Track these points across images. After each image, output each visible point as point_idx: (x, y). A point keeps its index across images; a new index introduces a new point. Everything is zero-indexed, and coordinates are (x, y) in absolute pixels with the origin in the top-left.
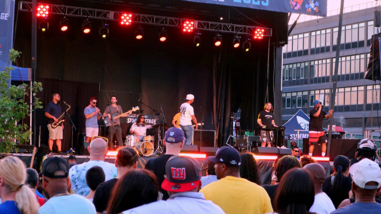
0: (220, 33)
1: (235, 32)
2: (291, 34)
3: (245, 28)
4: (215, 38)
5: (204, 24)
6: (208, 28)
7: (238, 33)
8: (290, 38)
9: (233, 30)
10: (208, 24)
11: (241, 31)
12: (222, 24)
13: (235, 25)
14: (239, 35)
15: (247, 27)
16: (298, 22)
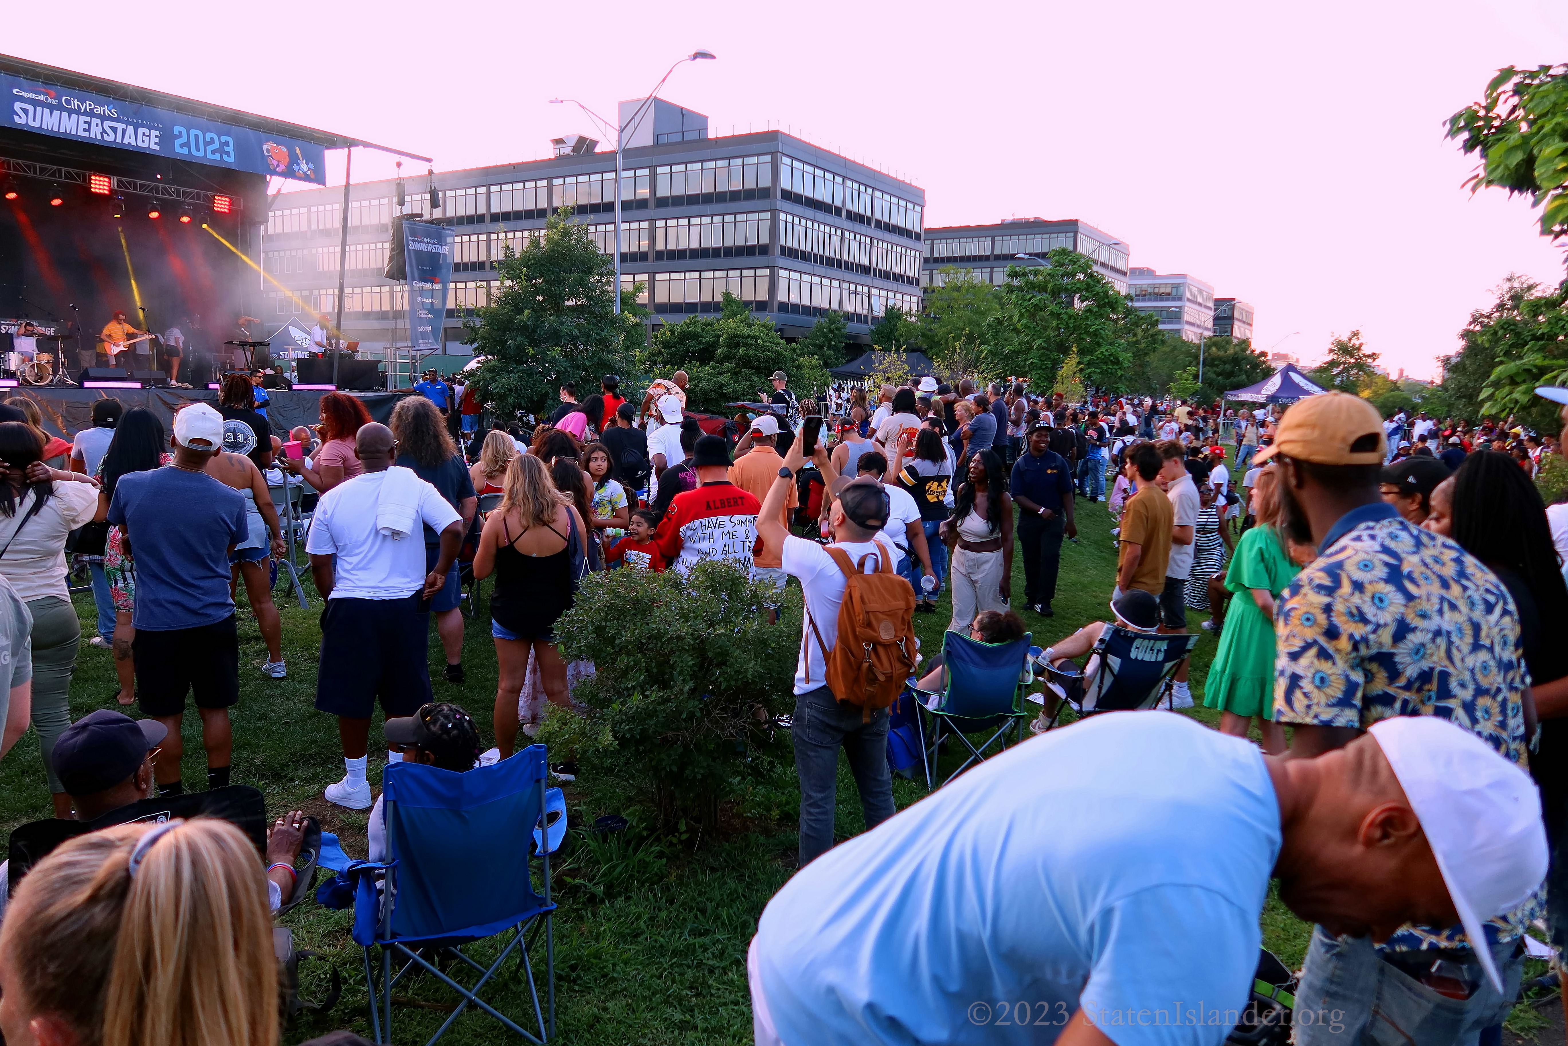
0: (157, 199)
1: (182, 199)
2: (273, 207)
3: (198, 194)
4: (150, 206)
5: (130, 183)
6: (135, 189)
7: (187, 200)
8: (271, 214)
9: (178, 195)
10: (135, 184)
11: (193, 198)
12: (160, 185)
13: (182, 189)
14: (189, 204)
15: (202, 192)
16: (283, 191)
